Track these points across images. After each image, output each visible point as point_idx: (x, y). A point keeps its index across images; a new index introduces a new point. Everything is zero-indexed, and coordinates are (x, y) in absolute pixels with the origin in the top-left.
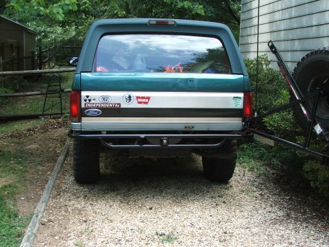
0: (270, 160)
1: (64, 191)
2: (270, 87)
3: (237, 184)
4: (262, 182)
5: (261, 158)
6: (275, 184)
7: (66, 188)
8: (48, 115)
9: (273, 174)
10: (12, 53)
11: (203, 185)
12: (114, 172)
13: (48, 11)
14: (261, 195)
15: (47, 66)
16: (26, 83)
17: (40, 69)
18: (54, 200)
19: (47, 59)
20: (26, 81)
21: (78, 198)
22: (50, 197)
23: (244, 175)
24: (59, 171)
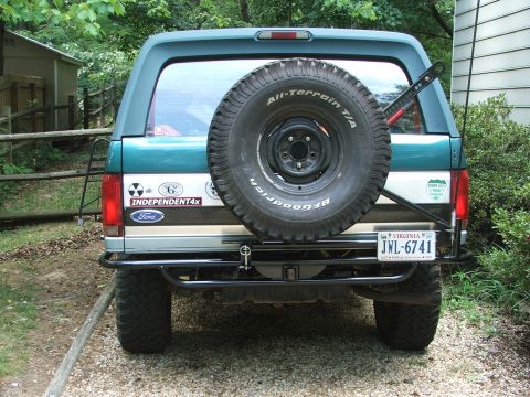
0: (512, 303)
1: (98, 369)
2: (511, 159)
3: (443, 354)
4: (494, 350)
5: (493, 298)
6: (521, 355)
7: (103, 362)
8: (91, 214)
9: (518, 333)
10: (33, 99)
11: (374, 356)
12: (201, 329)
13: (68, 17)
14: (492, 378)
15: (99, 123)
16: (57, 154)
17: (86, 127)
18: (75, 389)
19: (99, 110)
20: (56, 150)
21: (123, 383)
22: (67, 382)
23: (458, 335)
24: (94, 327)
